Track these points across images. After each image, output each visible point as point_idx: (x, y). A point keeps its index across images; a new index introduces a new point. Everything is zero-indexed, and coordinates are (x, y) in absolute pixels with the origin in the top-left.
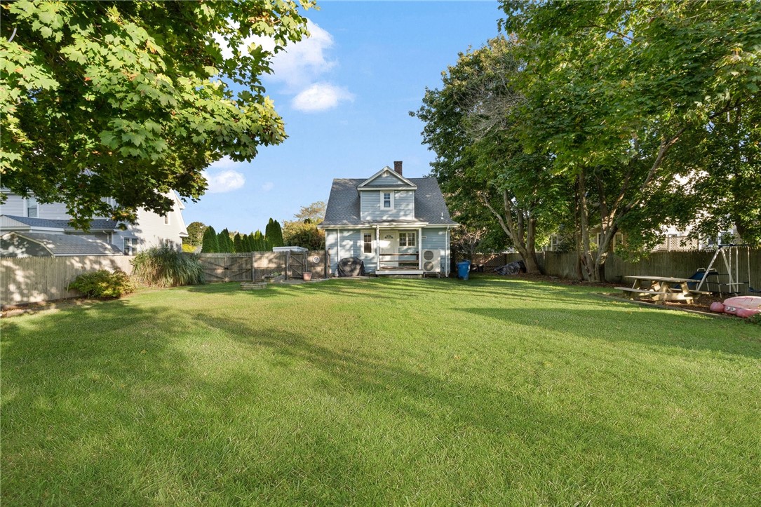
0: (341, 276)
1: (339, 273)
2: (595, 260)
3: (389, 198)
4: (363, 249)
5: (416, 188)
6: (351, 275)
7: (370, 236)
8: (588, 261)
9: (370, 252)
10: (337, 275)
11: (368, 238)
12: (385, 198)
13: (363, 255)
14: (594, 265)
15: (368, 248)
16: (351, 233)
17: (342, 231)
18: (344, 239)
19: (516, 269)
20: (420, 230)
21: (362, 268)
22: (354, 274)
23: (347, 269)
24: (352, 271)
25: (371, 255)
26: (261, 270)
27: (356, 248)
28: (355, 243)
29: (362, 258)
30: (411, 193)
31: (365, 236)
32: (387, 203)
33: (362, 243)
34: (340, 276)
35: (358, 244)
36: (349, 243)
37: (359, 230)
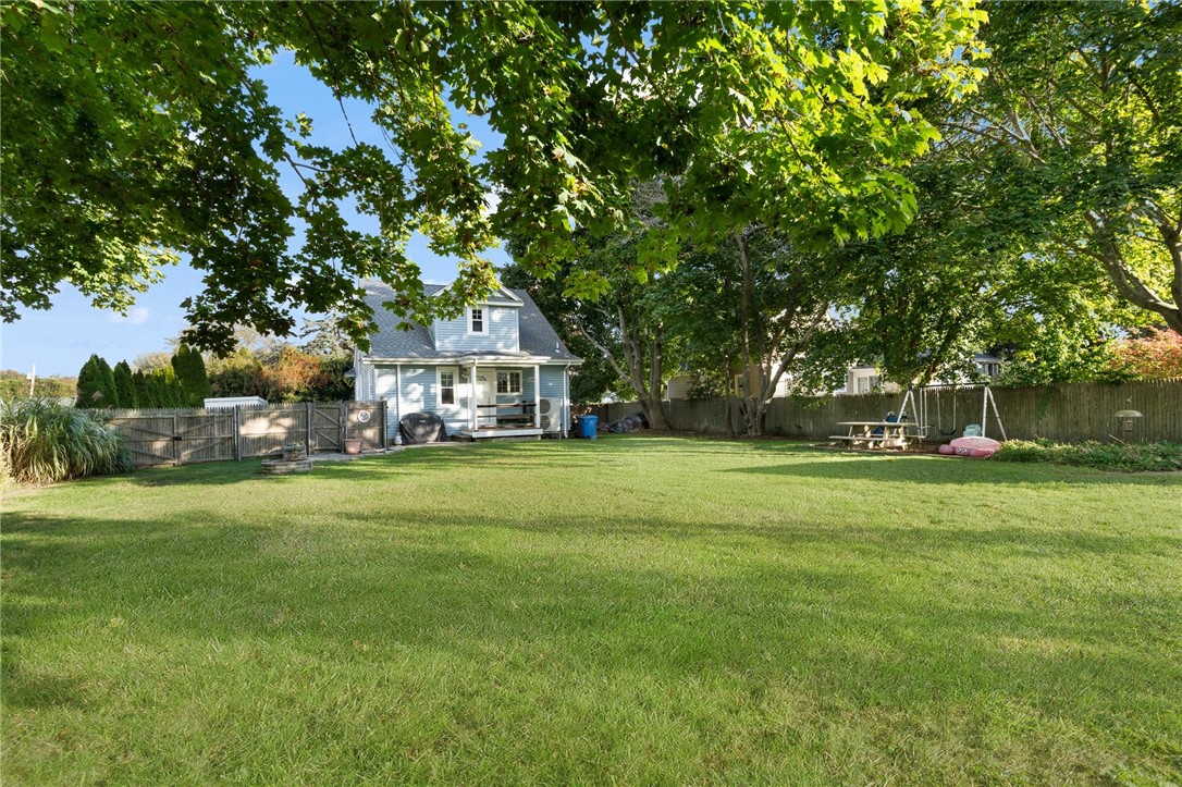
0: (408, 444)
1: (404, 437)
2: (756, 407)
3: (480, 317)
4: (439, 399)
5: (522, 305)
6: (425, 442)
7: (451, 377)
8: (749, 408)
9: (452, 403)
10: (401, 442)
11: (447, 381)
12: (474, 317)
13: (441, 408)
14: (755, 414)
15: (448, 397)
16: (421, 371)
17: (405, 367)
18: (407, 382)
19: (635, 425)
20: (537, 368)
21: (443, 428)
22: (430, 439)
23: (420, 430)
24: (428, 434)
25: (454, 407)
26: (254, 440)
27: (428, 397)
28: (427, 389)
29: (440, 413)
30: (513, 312)
31: (443, 377)
32: (478, 326)
33: (438, 389)
34: (406, 442)
35: (432, 391)
36: (417, 390)
37: (433, 368)
